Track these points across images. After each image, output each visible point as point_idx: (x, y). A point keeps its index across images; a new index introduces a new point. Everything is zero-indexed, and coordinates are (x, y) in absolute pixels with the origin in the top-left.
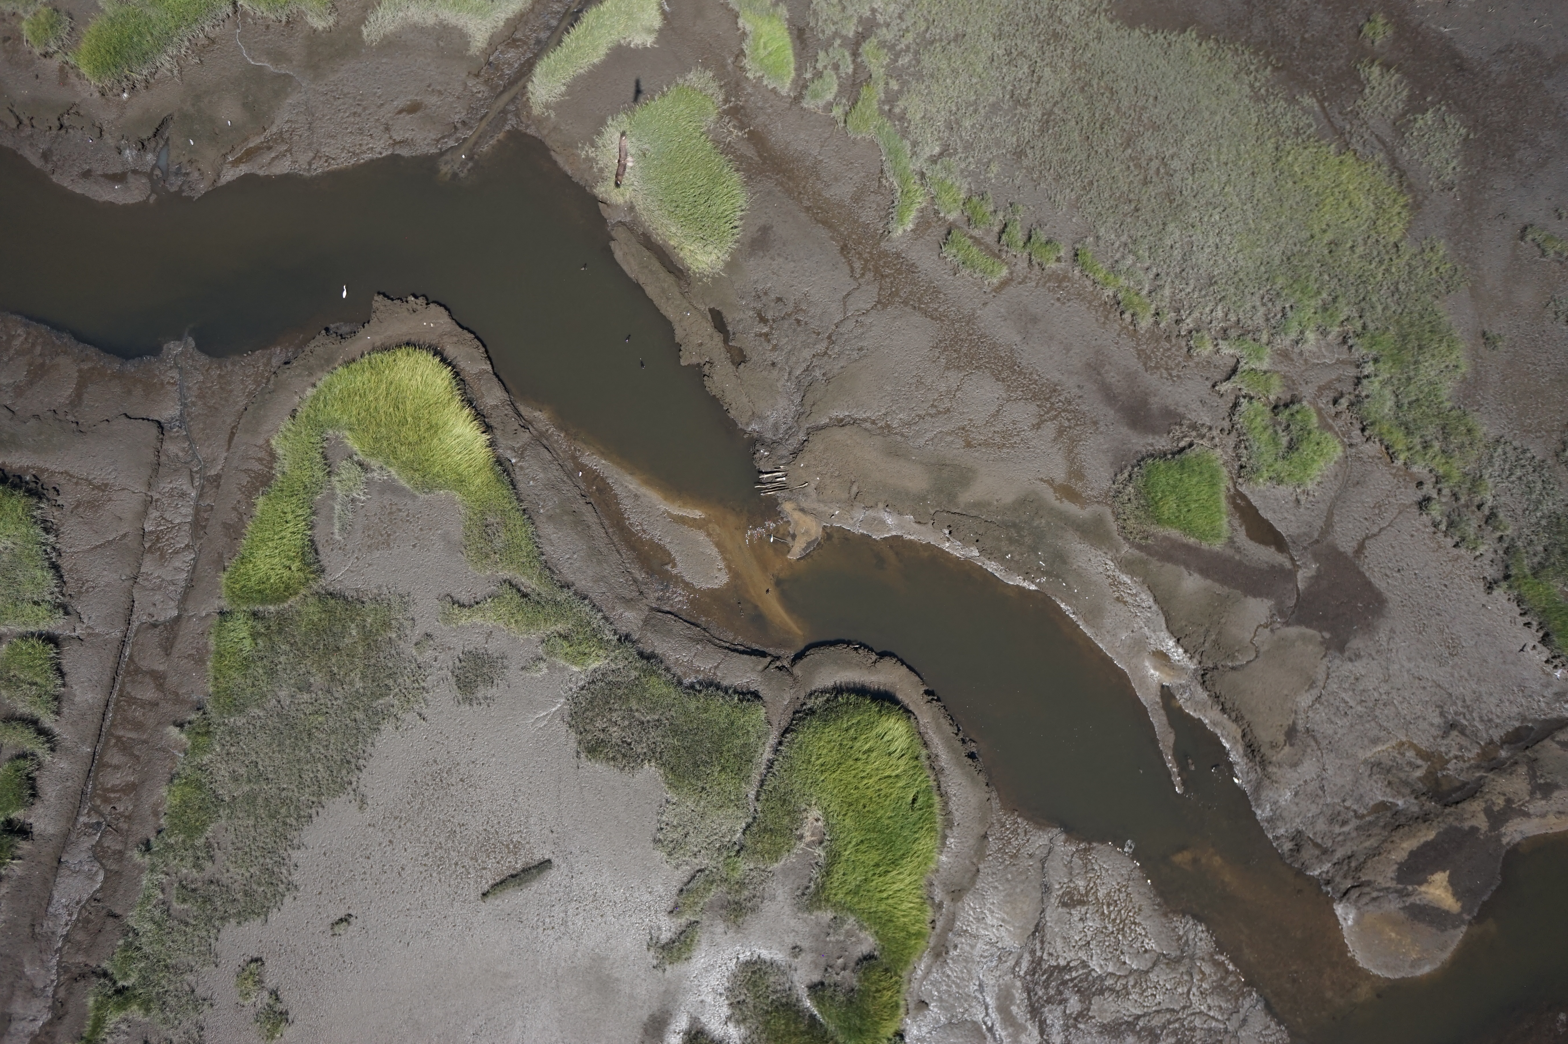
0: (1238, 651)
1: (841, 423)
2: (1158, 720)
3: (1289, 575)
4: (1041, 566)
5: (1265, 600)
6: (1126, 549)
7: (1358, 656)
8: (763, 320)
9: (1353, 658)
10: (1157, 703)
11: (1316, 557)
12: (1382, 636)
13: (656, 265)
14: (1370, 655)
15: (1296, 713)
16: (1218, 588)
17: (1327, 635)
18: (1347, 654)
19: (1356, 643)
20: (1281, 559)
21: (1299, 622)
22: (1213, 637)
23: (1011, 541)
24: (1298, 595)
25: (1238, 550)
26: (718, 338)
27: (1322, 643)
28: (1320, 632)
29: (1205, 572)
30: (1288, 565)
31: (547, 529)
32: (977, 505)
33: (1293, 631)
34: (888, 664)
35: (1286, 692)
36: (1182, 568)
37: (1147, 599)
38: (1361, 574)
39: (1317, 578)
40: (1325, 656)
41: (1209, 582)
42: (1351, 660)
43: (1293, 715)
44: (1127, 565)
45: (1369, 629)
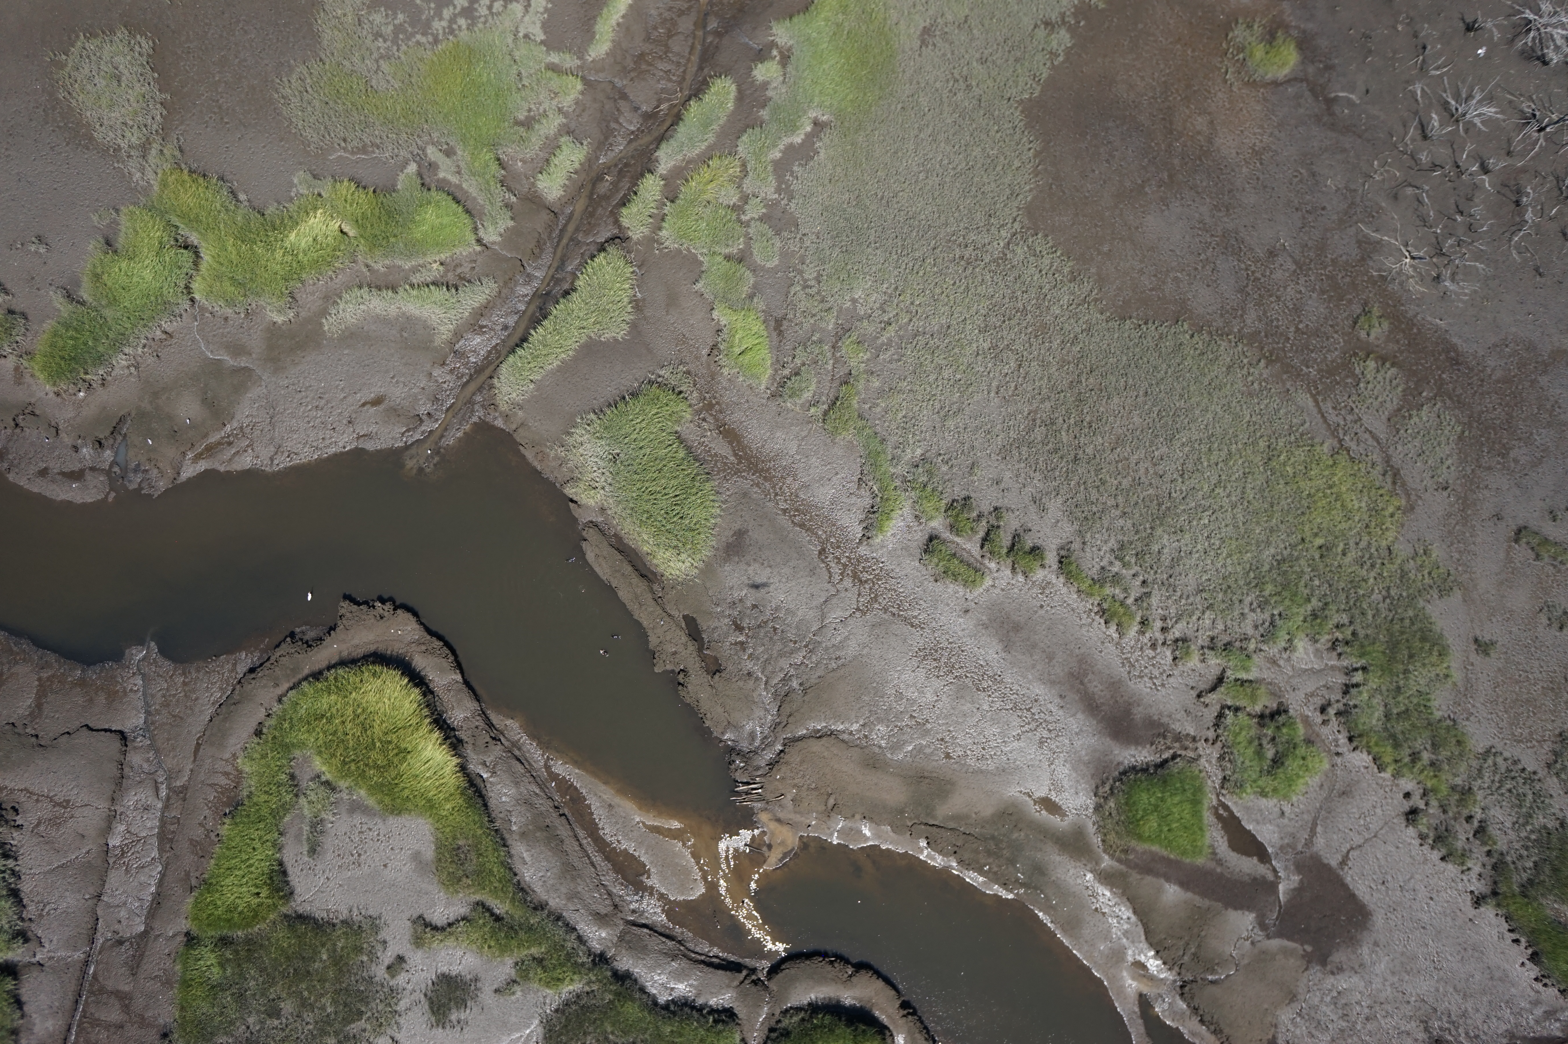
0: (1218, 964)
1: (818, 735)
2: (1136, 1031)
3: (1271, 887)
4: (1019, 878)
5: (1247, 913)
6: (1107, 862)
7: (1340, 969)
8: (739, 628)
9: (1335, 971)
10: (1135, 1013)
11: (1299, 867)
12: (1365, 951)
13: (628, 569)
14: (1353, 968)
15: (1276, 1026)
16: (1198, 900)
17: (1309, 948)
18: (1329, 968)
19: (1338, 957)
20: (1262, 870)
21: (1280, 935)
22: (1193, 950)
23: (989, 853)
24: (1280, 907)
25: (1220, 862)
26: (692, 647)
27: (1303, 957)
28: (1302, 945)
29: (1184, 884)
30: (1270, 876)
31: (520, 849)
32: (956, 818)
33: (1276, 943)
34: (864, 977)
35: (1266, 1006)
36: (1162, 881)
37: (1126, 912)
38: (1345, 886)
39: (1298, 891)
40: (1306, 969)
41: (1189, 895)
42: (1333, 973)
43: (1273, 1029)
44: (1106, 878)
45: (1353, 942)
